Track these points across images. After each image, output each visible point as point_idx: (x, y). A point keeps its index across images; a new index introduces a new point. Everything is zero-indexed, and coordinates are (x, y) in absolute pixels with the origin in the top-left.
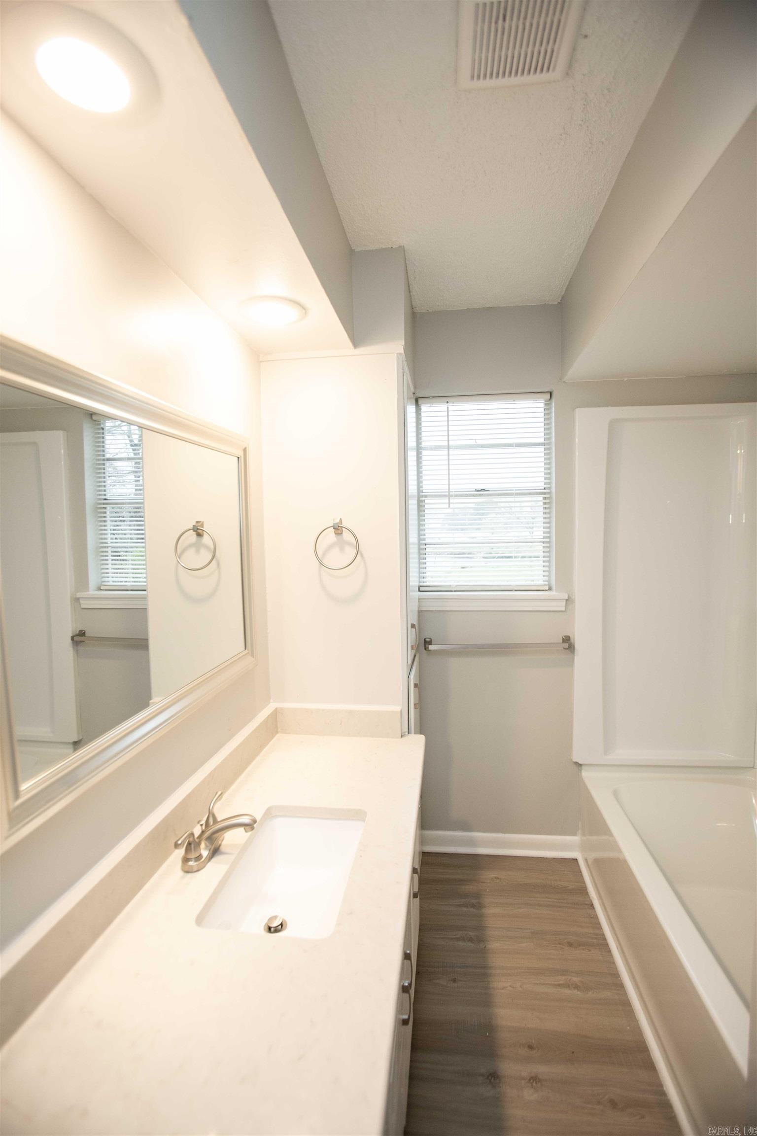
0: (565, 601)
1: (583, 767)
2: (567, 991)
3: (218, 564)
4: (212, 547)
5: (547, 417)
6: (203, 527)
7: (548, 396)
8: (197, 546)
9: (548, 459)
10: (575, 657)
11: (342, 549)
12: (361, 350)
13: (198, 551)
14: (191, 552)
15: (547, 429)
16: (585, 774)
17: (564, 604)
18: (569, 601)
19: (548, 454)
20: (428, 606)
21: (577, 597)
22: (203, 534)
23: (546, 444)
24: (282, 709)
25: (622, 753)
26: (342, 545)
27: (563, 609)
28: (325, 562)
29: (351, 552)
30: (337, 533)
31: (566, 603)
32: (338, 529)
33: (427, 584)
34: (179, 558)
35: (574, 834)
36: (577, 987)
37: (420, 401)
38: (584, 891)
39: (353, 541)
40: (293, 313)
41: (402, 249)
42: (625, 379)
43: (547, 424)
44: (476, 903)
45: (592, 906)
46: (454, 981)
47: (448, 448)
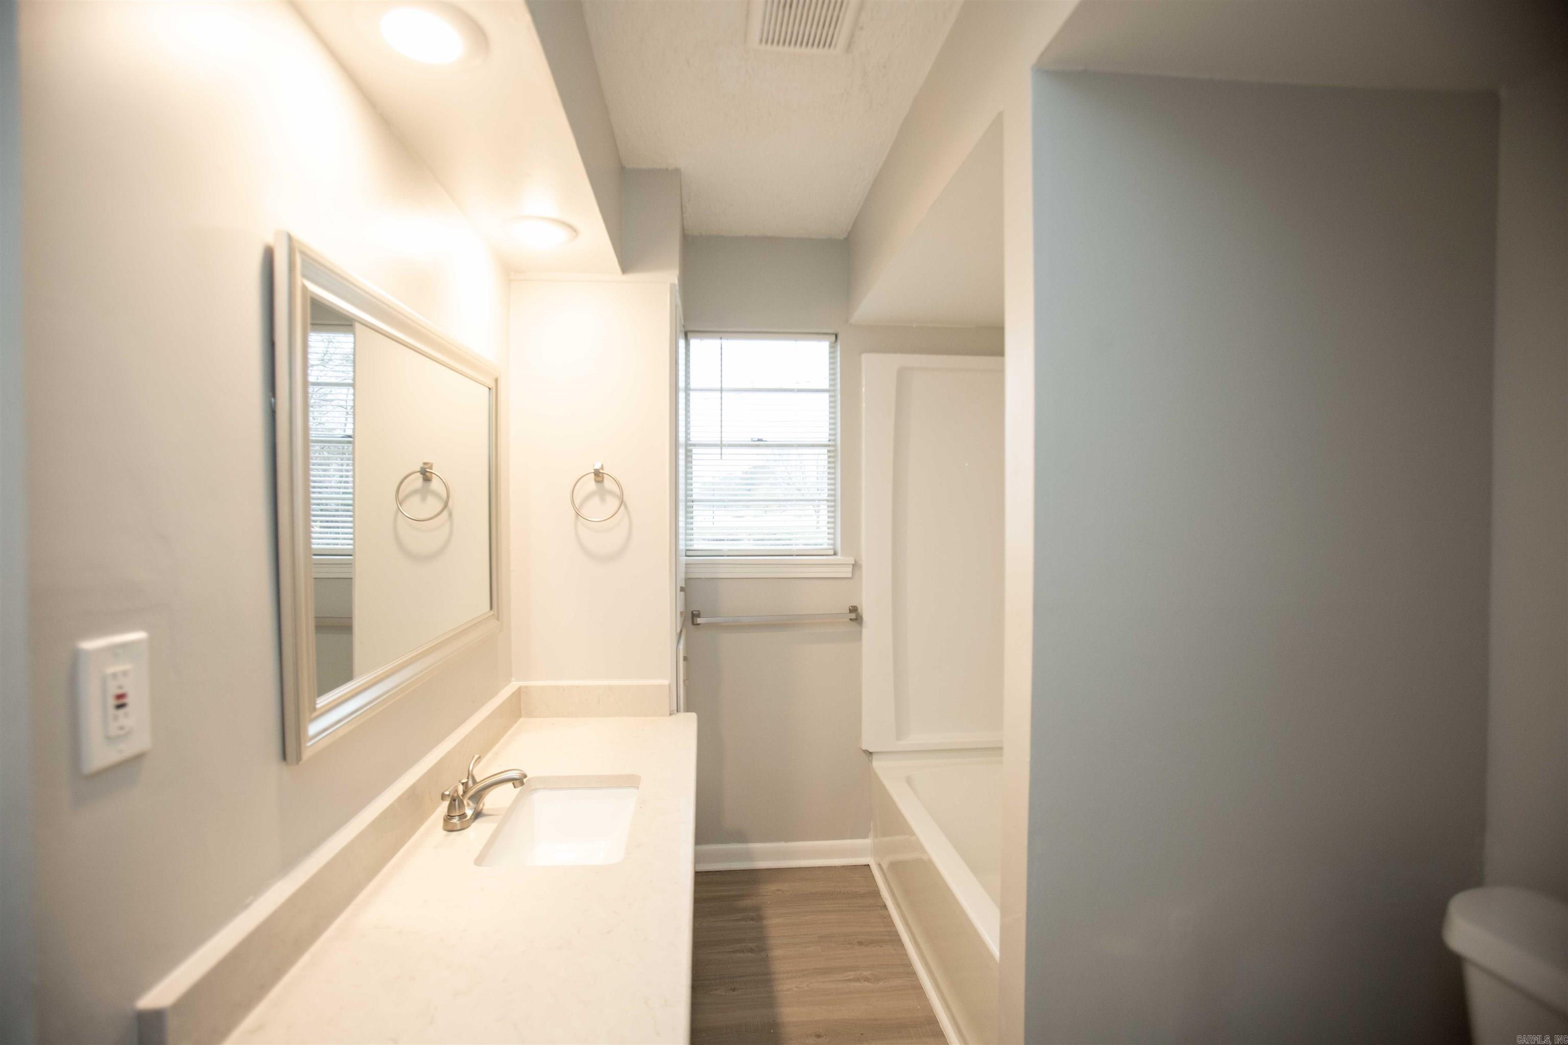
0: (851, 566)
1: (875, 756)
2: (857, 984)
3: (450, 515)
4: (444, 495)
5: (832, 357)
6: (431, 469)
7: (834, 337)
8: (424, 493)
9: (833, 407)
10: (864, 630)
11: (603, 499)
12: (631, 277)
13: (424, 499)
14: (416, 499)
15: (832, 373)
16: (878, 765)
17: (850, 569)
18: (856, 566)
19: (832, 402)
20: (697, 573)
21: (864, 563)
22: (432, 476)
23: (831, 391)
24: (526, 687)
25: (915, 739)
26: (602, 493)
27: (850, 576)
28: (584, 512)
29: (613, 503)
30: (597, 480)
31: (853, 569)
32: (598, 475)
33: (695, 547)
34: (400, 504)
35: (865, 836)
36: (867, 979)
37: (689, 335)
38: (876, 894)
39: (618, 491)
40: (562, 234)
41: (677, 171)
42: (915, 325)
43: (832, 369)
44: (756, 915)
45: (885, 907)
46: (734, 990)
47: (721, 391)
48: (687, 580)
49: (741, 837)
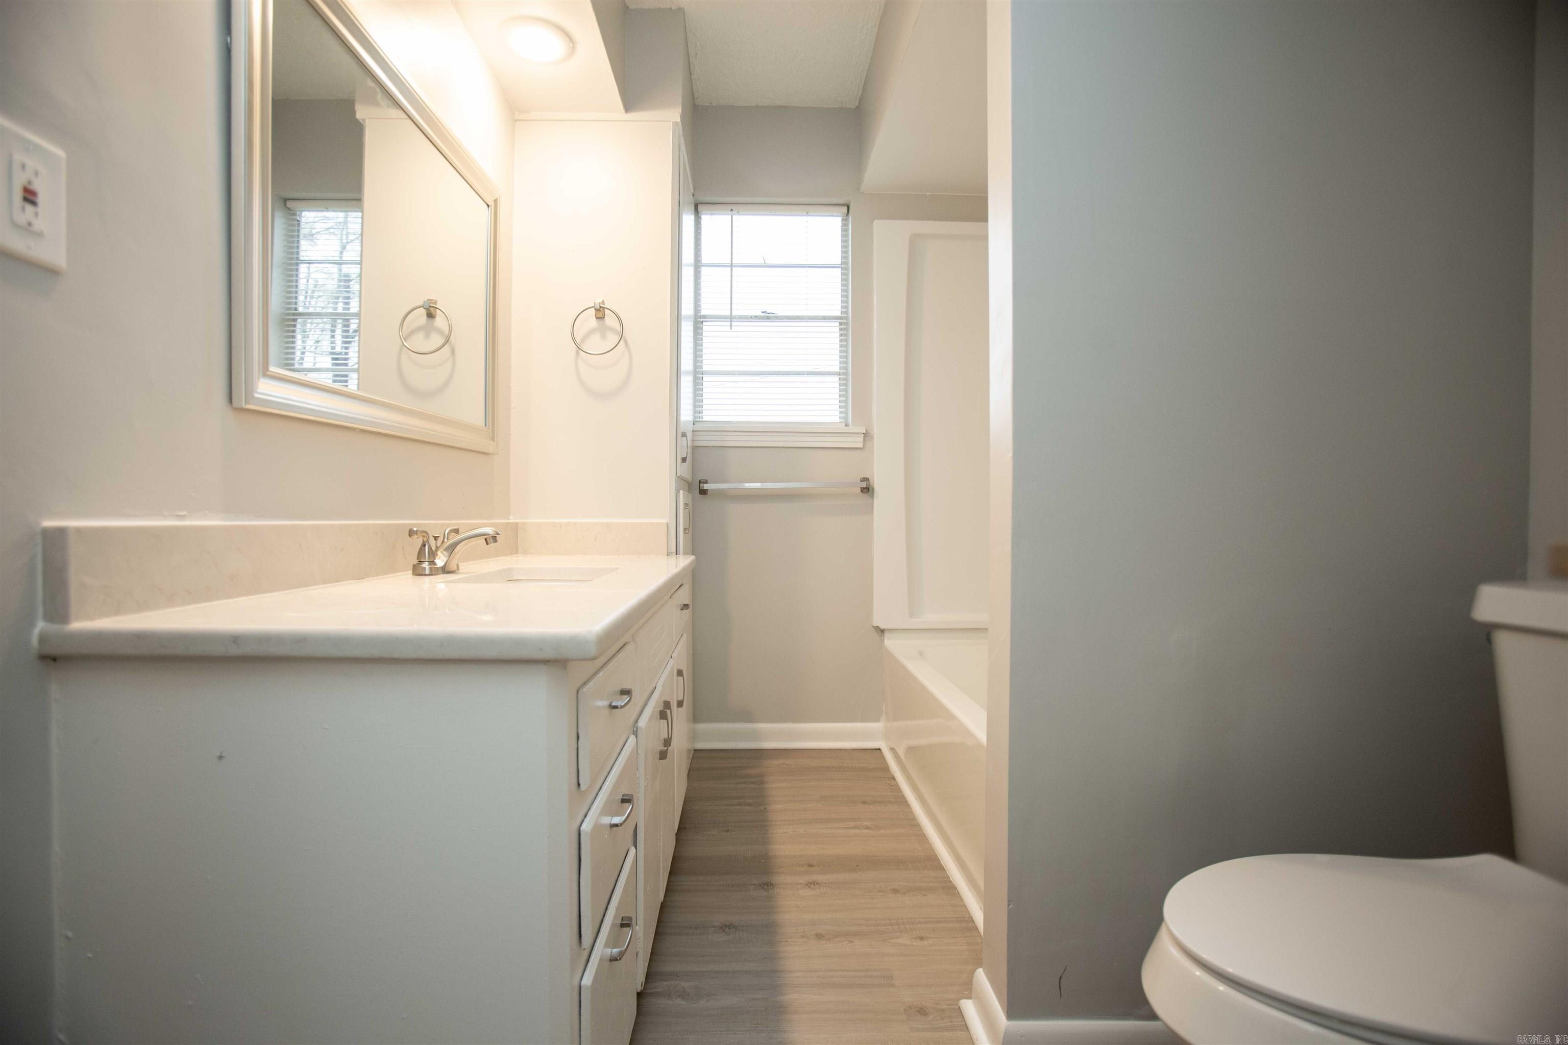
0: (863, 435)
1: (886, 634)
2: (857, 831)
3: (453, 352)
4: (446, 330)
5: (844, 230)
6: (436, 304)
7: (846, 208)
8: (427, 330)
9: (844, 279)
10: (875, 500)
11: (604, 336)
12: (632, 116)
13: (427, 336)
14: (420, 336)
15: (844, 252)
16: (891, 643)
17: (861, 439)
18: (867, 435)
19: (844, 275)
20: (703, 440)
21: (875, 432)
22: (435, 311)
23: (844, 266)
24: (523, 523)
25: (929, 618)
26: (603, 331)
27: (861, 445)
28: (584, 348)
29: (613, 339)
30: (598, 316)
31: (864, 439)
32: (600, 312)
34: (405, 340)
35: (878, 721)
36: (867, 828)
37: (700, 207)
38: (886, 769)
39: (617, 326)
41: (681, 10)
42: (928, 194)
43: (844, 241)
45: (894, 778)
46: (727, 831)
47: (732, 266)
48: (695, 448)
49: (747, 716)
